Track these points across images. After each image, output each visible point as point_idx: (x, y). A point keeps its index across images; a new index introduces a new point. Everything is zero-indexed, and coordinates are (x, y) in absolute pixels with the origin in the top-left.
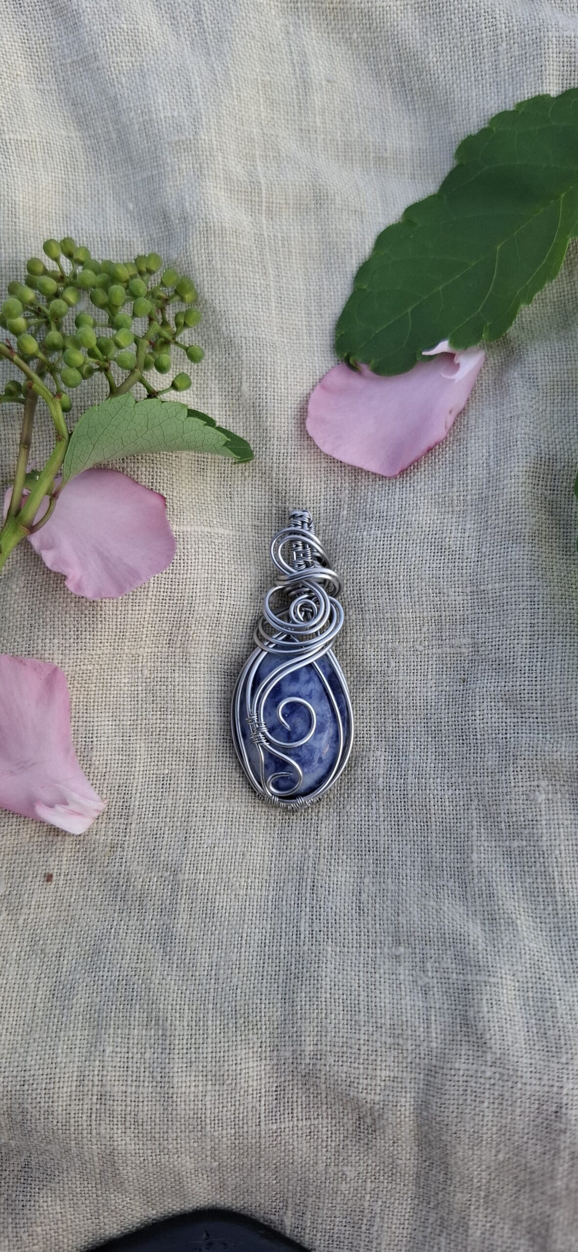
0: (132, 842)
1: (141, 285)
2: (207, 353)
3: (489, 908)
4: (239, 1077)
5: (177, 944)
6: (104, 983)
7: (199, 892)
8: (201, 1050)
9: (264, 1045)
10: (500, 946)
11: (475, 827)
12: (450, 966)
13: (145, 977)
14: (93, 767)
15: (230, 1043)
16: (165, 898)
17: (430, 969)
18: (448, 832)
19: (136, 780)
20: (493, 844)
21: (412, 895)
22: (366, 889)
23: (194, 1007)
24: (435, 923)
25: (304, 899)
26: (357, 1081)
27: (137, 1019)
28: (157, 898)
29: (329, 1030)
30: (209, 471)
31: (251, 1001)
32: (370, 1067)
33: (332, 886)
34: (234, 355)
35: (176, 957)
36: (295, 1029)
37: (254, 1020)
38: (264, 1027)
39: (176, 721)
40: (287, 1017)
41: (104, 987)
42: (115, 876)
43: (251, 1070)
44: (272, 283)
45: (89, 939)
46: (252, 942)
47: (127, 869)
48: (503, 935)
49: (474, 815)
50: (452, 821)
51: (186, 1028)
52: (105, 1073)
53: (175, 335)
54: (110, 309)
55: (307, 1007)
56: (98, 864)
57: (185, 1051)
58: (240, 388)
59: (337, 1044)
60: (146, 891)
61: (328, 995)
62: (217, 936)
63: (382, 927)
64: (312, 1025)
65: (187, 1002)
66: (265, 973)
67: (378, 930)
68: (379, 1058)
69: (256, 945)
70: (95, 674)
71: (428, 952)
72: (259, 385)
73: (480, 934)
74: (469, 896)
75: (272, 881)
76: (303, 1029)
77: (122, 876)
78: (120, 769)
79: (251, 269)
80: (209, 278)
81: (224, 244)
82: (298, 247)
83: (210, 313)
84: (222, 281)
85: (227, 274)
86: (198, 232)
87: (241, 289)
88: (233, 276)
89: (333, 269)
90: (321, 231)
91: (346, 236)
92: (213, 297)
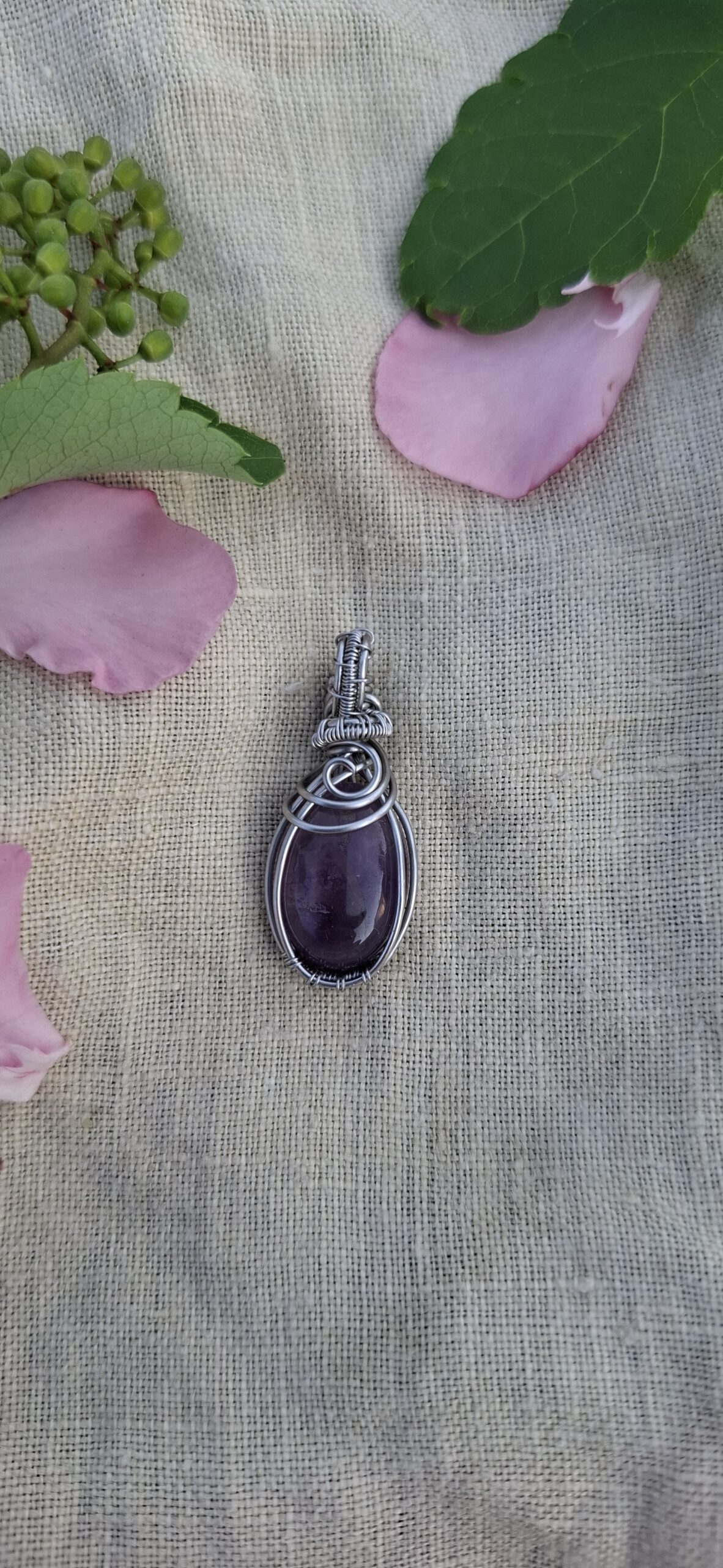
0: (125, 1103)
4: (337, 1501)
12: (675, 1311)
15: (320, 1447)
17: (641, 1316)
18: (653, 1077)
21: (597, 1185)
22: (520, 1180)
23: (257, 1385)
24: (645, 1237)
25: (417, 1200)
26: (534, 1501)
29: (480, 1428)
31: (345, 1379)
32: (554, 1478)
35: (217, 1300)
42: (103, 1159)
43: (357, 1491)
46: (338, 1273)
47: (122, 1149)
51: (246, 1420)
53: (137, 275)
56: (73, 1140)
57: (247, 1458)
59: (495, 1449)
60: (156, 1187)
62: (278, 1262)
63: (553, 1242)
64: (450, 1423)
67: (547, 1249)
69: (345, 1279)
71: (637, 1286)
74: (694, 1185)
75: (361, 1166)
79: (261, 158)
80: (193, 176)
81: (213, 117)
82: (334, 120)
83: (199, 236)
84: (215, 180)
85: (222, 169)
86: (167, 100)
87: (247, 192)
88: (232, 171)
89: (397, 157)
90: (371, 93)
91: (413, 100)
92: (203, 208)
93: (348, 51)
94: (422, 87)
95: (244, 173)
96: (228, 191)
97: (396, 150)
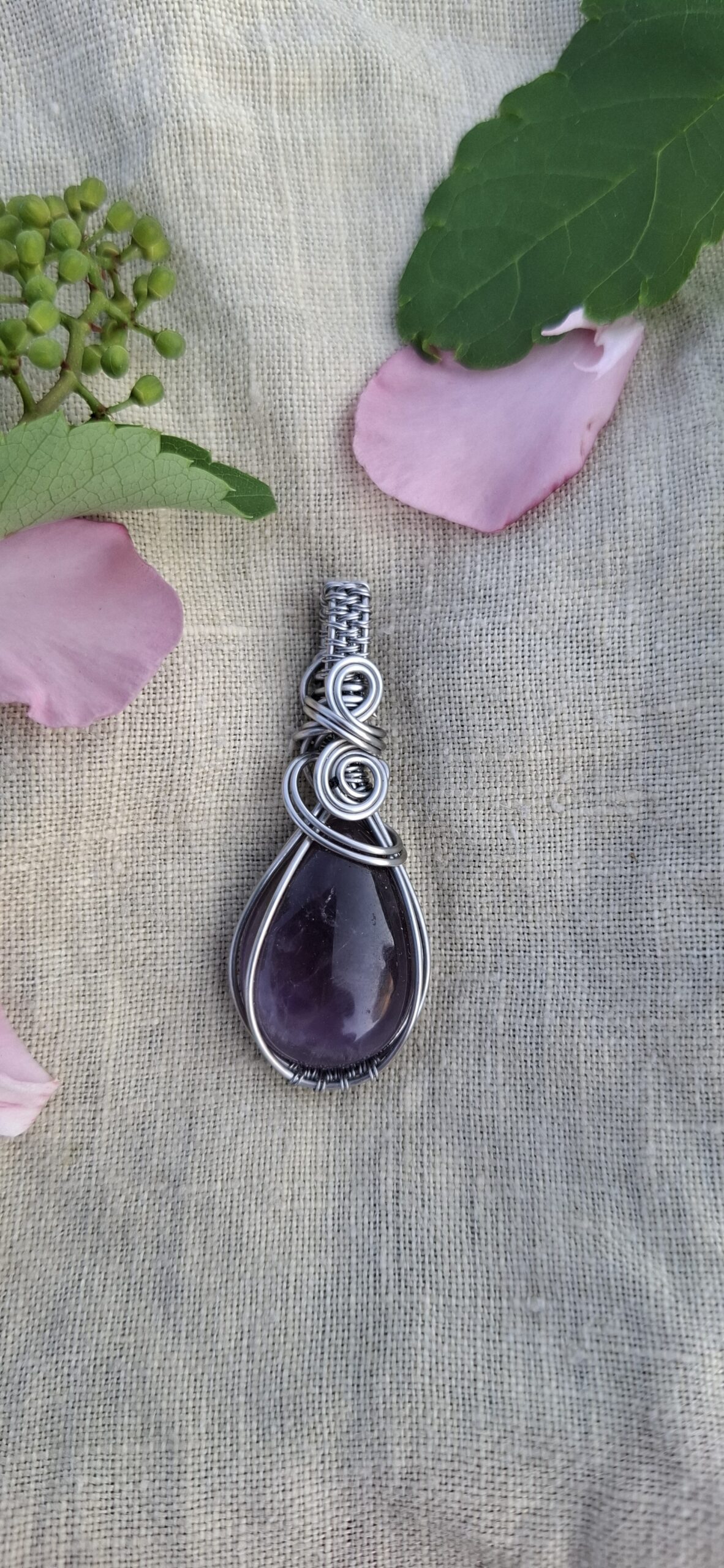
0: (104, 1138)
1: (71, 231)
2: (190, 339)
3: (679, 1234)
4: (289, 1511)
5: (185, 1301)
6: (72, 1372)
7: (217, 1212)
8: (228, 1471)
9: (327, 1459)
10: (700, 1301)
11: (651, 1099)
12: (619, 1332)
13: (137, 1358)
14: (36, 1026)
15: (274, 1458)
16: (162, 1224)
17: (587, 1337)
18: (608, 1104)
19: (107, 1042)
20: (681, 1127)
21: (554, 1208)
22: (481, 1196)
23: (217, 1402)
24: (593, 1261)
26: (476, 1515)
27: (126, 1428)
28: (150, 1226)
29: (430, 1435)
30: (206, 532)
31: (304, 1391)
32: (498, 1493)
33: (426, 1191)
34: (234, 337)
35: (184, 1321)
36: (376, 1434)
37: (311, 1421)
38: (326, 1431)
39: (171, 942)
40: (362, 1415)
41: (72, 1378)
42: (81, 1195)
43: (308, 1499)
44: (291, 217)
45: (45, 1299)
46: (305, 1289)
47: (100, 1182)
48: (704, 1282)
49: (651, 1079)
50: (614, 1087)
51: (205, 1437)
52: (77, 1520)
53: (134, 313)
54: (22, 273)
55: (394, 1399)
56: (53, 1178)
57: (203, 1474)
58: (247, 391)
59: (443, 1458)
60: (132, 1217)
61: (427, 1380)
62: (248, 1282)
63: (509, 1263)
64: (402, 1427)
65: (205, 1395)
66: (327, 1343)
67: (504, 1269)
68: (511, 1481)
69: (311, 1295)
70: (33, 877)
71: (584, 1307)
72: (278, 384)
73: (665, 1280)
74: (644, 1212)
75: (331, 1184)
76: (389, 1434)
77: (92, 1194)
78: (80, 1026)
79: (257, 195)
80: (187, 213)
81: (210, 155)
82: (332, 155)
83: (192, 272)
84: (209, 217)
85: (217, 205)
86: (165, 138)
87: (240, 228)
88: (227, 209)
89: (392, 191)
90: (370, 128)
91: (410, 136)
92: (196, 245)
93: (349, 87)
94: (420, 123)
95: (238, 209)
96: (223, 229)
97: (391, 185)
